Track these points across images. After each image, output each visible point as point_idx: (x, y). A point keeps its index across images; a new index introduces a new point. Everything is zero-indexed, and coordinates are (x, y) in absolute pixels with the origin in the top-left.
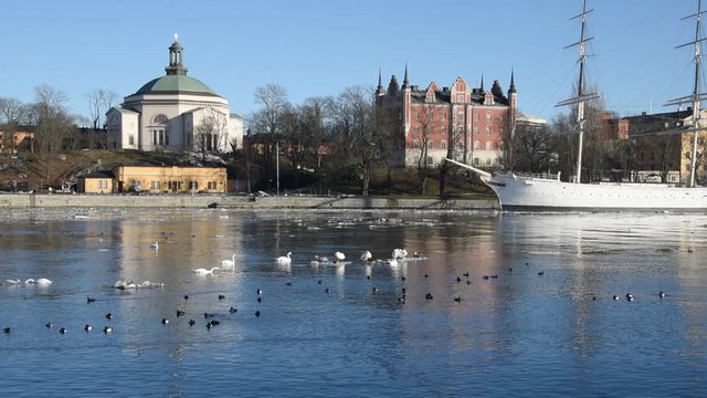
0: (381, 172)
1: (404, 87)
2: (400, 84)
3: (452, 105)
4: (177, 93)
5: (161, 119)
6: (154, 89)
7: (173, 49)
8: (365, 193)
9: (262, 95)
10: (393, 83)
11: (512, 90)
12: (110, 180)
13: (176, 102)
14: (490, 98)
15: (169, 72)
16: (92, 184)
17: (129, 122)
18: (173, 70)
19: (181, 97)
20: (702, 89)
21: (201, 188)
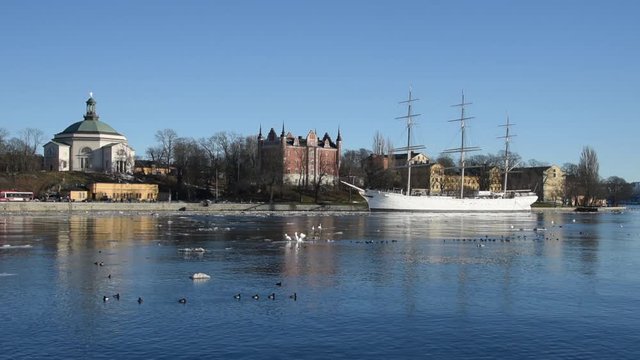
0: (275, 188)
1: (282, 136)
2: (278, 135)
3: (308, 147)
4: (98, 133)
5: (87, 150)
6: (79, 129)
7: (89, 103)
8: (271, 201)
9: (160, 136)
10: (272, 133)
11: (339, 139)
12: (86, 193)
13: (98, 139)
14: (327, 144)
15: (86, 118)
16: (75, 195)
17: (63, 152)
18: (89, 117)
19: (101, 136)
20: (466, 145)
21: (143, 198)
